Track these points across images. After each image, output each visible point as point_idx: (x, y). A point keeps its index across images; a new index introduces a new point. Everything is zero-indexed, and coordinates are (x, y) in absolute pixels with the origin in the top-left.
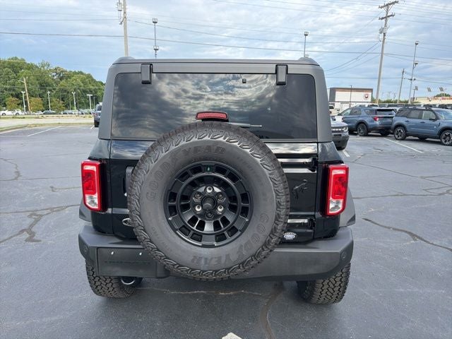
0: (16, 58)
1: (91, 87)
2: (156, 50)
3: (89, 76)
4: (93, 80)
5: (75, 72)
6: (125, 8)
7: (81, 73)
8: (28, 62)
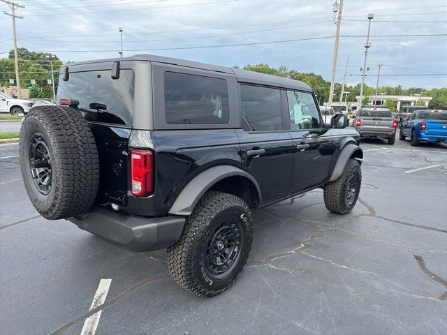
0: (262, 65)
1: (319, 88)
2: (367, 47)
3: (319, 78)
4: (322, 80)
5: (307, 74)
6: (341, 9)
7: (312, 75)
8: (271, 67)
